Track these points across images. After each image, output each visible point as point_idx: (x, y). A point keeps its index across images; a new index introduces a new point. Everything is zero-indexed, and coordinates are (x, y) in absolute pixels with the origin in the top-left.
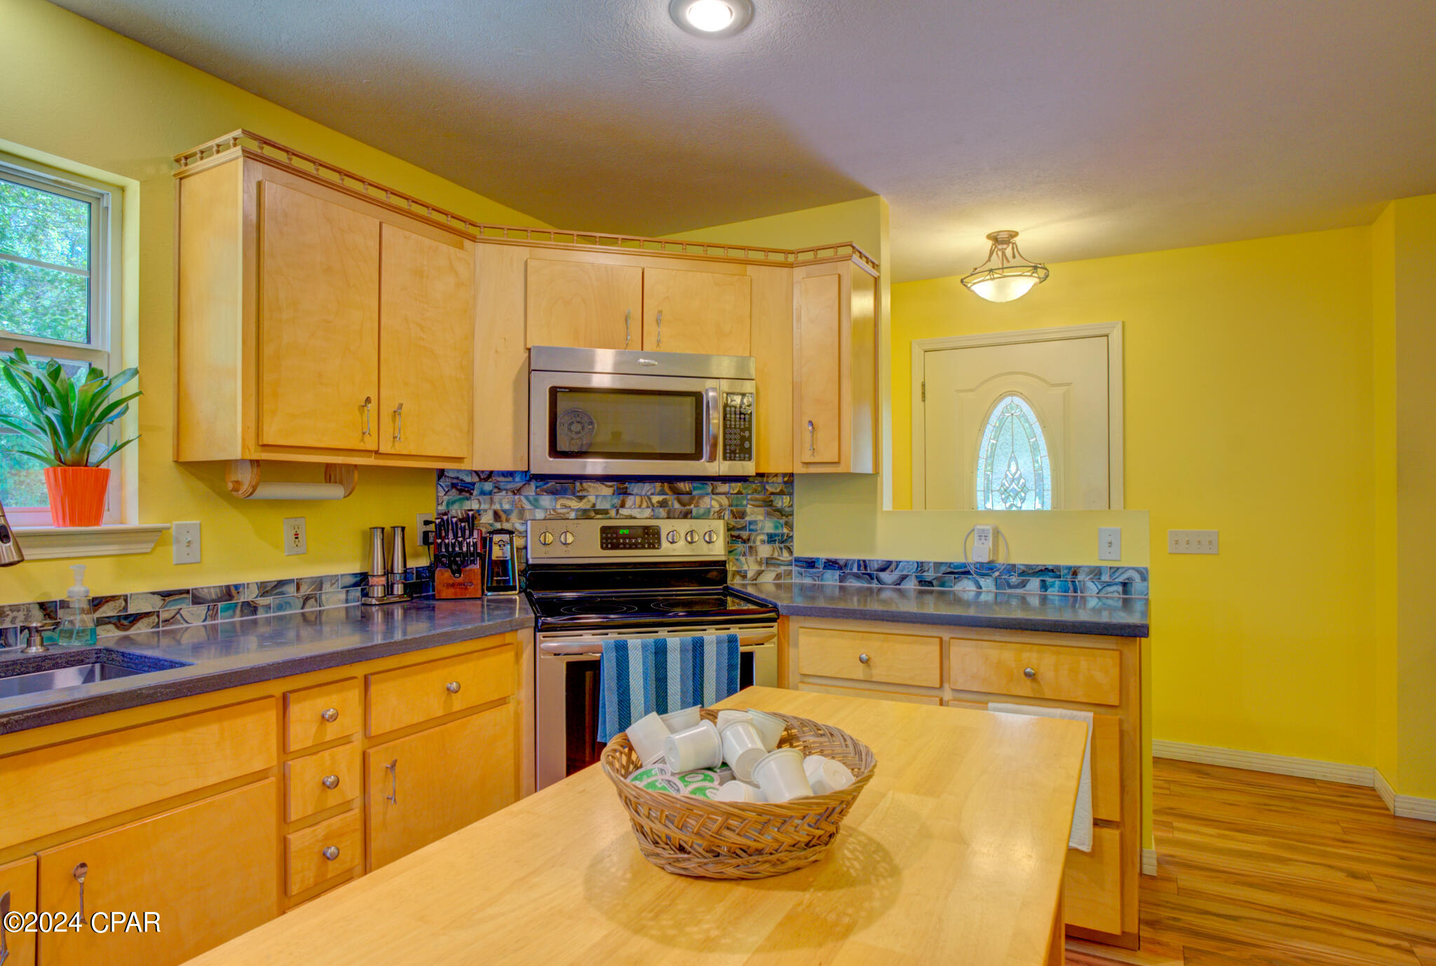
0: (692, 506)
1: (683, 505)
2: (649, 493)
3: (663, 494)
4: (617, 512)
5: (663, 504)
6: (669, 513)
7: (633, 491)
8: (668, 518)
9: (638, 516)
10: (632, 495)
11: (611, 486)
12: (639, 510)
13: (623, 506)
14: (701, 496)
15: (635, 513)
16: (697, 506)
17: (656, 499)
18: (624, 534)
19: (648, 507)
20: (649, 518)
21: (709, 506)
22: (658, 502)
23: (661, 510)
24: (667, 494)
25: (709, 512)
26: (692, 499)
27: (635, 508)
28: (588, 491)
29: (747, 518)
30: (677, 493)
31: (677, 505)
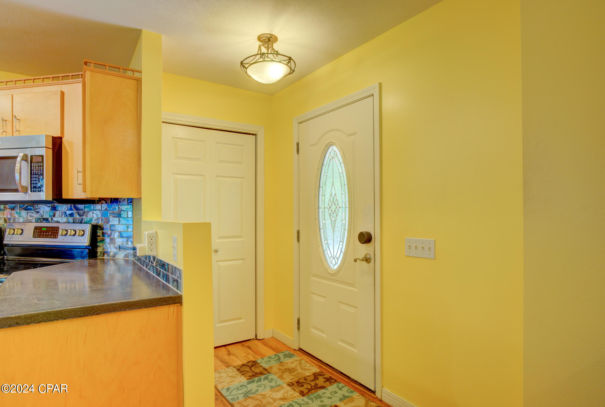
0: (84, 217)
1: (80, 215)
2: (65, 210)
3: (71, 210)
4: (52, 219)
5: (71, 215)
6: (74, 219)
7: (58, 209)
8: (74, 223)
9: (61, 221)
10: (58, 210)
11: (50, 207)
12: (61, 218)
13: (54, 216)
14: (88, 212)
15: (59, 219)
16: (87, 216)
17: (69, 212)
18: (44, 230)
19: (65, 217)
20: (65, 223)
21: (92, 217)
22: (69, 214)
23: (71, 218)
24: (73, 210)
25: (92, 220)
26: (84, 212)
27: (60, 217)
28: (40, 209)
29: (110, 223)
30: (77, 209)
31: (78, 216)
